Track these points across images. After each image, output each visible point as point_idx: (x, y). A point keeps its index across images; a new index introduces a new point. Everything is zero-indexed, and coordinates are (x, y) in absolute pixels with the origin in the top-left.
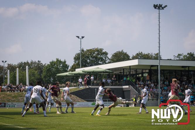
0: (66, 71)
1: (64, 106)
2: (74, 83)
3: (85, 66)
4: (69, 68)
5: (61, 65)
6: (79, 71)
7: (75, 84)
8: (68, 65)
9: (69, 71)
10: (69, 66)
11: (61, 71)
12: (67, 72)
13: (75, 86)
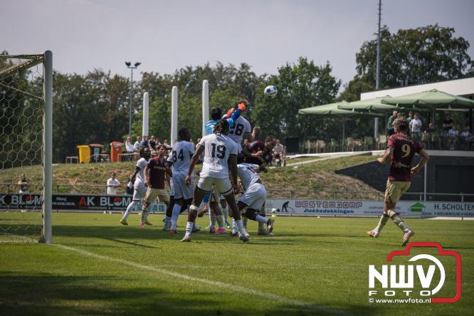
0: (330, 100)
1: (321, 211)
2: (355, 139)
3: (393, 85)
4: (342, 90)
5: (315, 80)
6: (371, 99)
7: (358, 143)
8: (337, 81)
9: (340, 100)
10: (340, 83)
11: (313, 99)
12: (334, 102)
13: (356, 149)
